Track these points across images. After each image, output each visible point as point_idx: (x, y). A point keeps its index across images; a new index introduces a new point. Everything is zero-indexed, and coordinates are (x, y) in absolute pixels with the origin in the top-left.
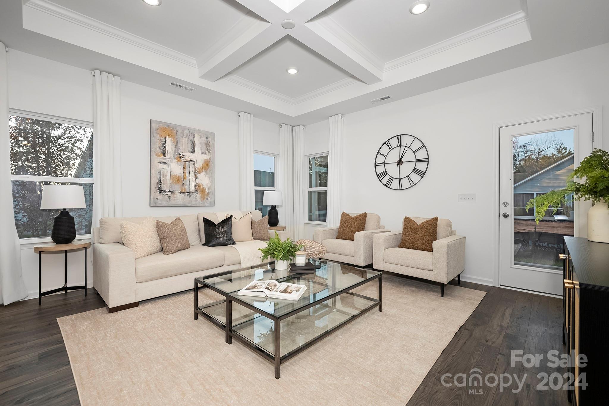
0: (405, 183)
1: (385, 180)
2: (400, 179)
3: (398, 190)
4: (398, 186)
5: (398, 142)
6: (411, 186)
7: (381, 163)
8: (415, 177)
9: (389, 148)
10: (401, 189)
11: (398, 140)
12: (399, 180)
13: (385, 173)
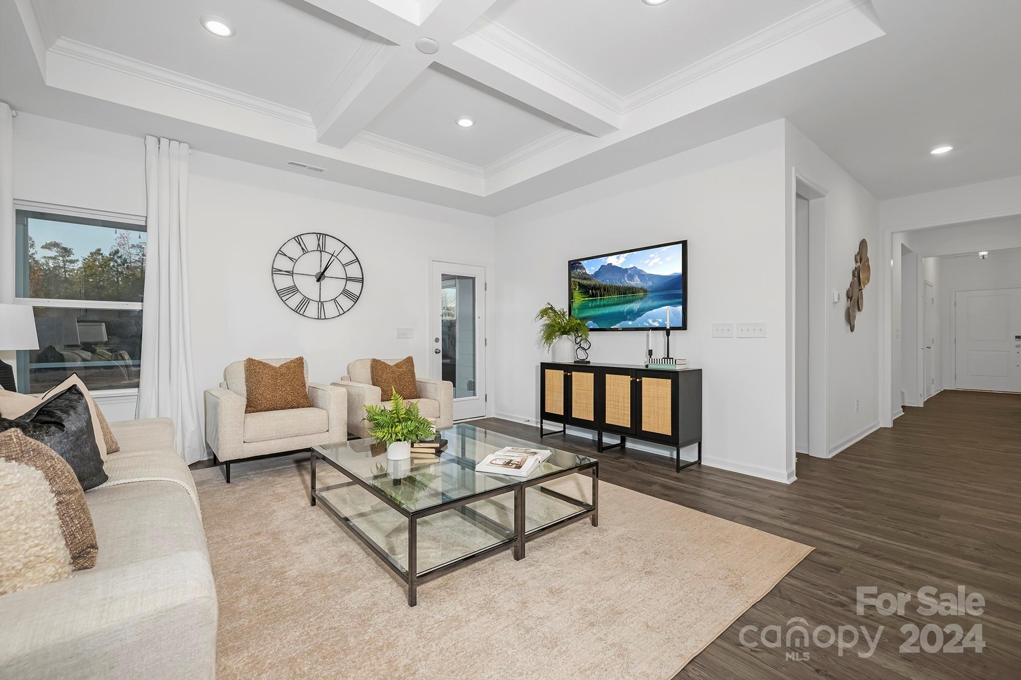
0: (330, 309)
1: (295, 301)
2: (322, 303)
3: (318, 319)
4: (319, 312)
5: (319, 244)
6: (340, 315)
7: (285, 271)
8: (345, 302)
9: (303, 249)
10: (324, 318)
11: (319, 240)
12: (320, 303)
13: (294, 289)
